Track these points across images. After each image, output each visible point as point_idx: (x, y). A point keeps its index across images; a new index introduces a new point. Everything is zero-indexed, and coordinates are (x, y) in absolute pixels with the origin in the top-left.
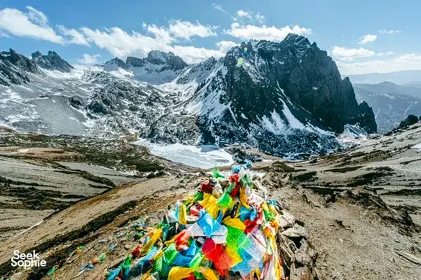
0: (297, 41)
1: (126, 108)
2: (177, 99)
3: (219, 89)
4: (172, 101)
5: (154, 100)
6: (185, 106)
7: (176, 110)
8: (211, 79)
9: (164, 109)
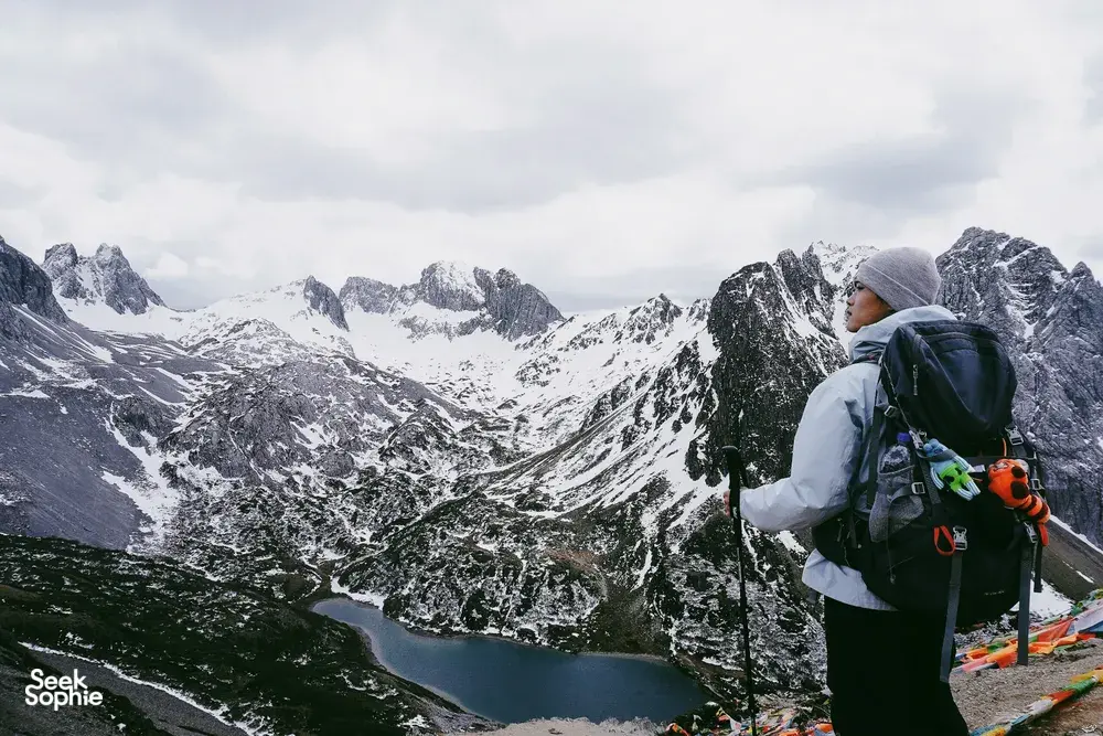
0: (1004, 256)
1: (307, 457)
2: (508, 445)
3: (686, 417)
4: (487, 449)
5: (420, 440)
6: (538, 475)
7: (499, 485)
8: (654, 377)
9: (453, 477)
